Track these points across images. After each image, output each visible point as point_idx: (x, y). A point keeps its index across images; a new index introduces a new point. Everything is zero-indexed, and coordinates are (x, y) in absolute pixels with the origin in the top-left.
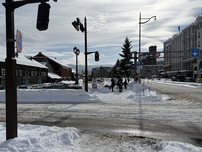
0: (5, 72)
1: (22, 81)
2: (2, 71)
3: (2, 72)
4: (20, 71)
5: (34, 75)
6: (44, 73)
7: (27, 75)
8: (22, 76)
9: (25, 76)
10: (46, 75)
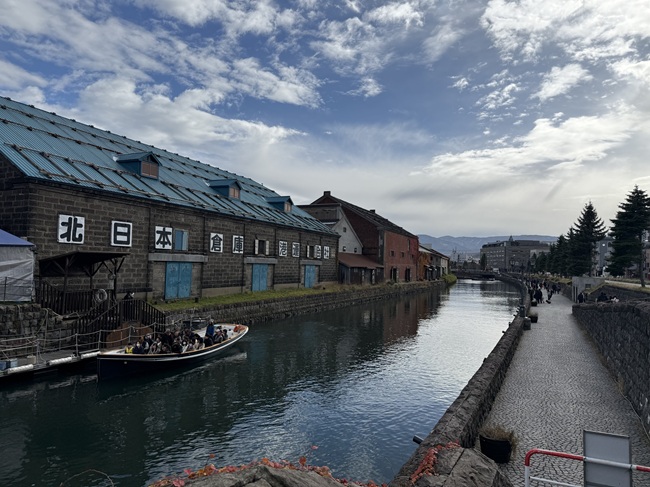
0: (170, 237)
1: (243, 271)
2: (158, 232)
3: (158, 236)
4: (234, 237)
5: (290, 253)
6: (327, 248)
7: (262, 250)
8: (244, 256)
9: (254, 254)
10: (333, 255)
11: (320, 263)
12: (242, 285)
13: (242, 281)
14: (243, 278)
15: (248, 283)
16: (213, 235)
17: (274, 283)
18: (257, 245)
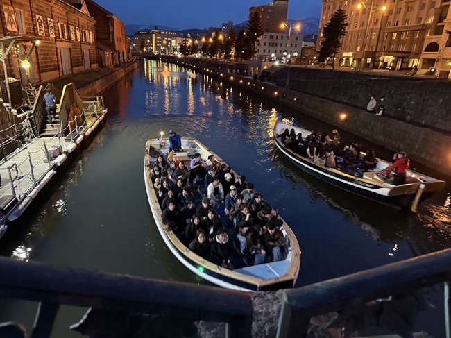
3: (6, 15)
4: (49, 19)
5: (76, 37)
6: (91, 33)
7: (63, 34)
8: (56, 40)
9: (60, 39)
10: (93, 40)
11: (89, 47)
12: (59, 69)
13: (58, 65)
14: (58, 61)
15: (61, 66)
16: (37, 16)
17: (72, 67)
18: (60, 29)
